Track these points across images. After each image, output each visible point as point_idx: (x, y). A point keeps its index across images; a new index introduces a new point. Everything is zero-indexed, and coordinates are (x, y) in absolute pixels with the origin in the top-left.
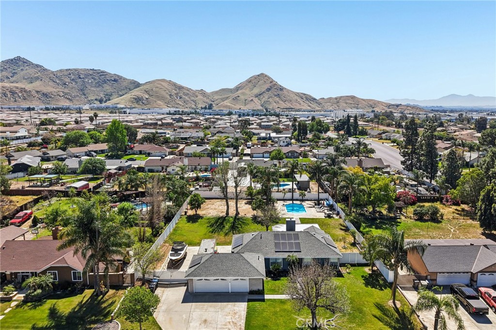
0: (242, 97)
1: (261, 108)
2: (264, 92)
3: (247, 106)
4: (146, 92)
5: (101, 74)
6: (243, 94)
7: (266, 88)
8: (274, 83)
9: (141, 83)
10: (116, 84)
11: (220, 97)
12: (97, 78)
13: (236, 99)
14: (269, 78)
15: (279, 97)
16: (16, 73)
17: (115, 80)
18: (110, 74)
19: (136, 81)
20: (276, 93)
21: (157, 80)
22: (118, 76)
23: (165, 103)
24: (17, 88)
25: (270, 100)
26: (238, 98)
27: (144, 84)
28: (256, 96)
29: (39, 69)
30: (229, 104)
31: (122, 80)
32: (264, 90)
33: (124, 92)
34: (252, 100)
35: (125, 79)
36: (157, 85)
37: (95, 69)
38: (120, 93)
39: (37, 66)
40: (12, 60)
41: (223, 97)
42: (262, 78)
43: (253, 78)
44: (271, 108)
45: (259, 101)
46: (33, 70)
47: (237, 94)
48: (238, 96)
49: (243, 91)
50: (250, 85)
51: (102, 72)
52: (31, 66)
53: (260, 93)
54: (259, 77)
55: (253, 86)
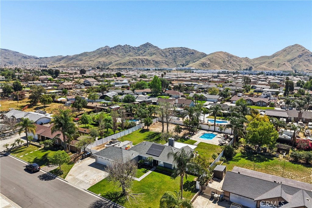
0: (276, 62)
1: (292, 70)
2: (295, 58)
3: (279, 68)
4: (209, 59)
5: (185, 50)
6: (278, 59)
7: (298, 55)
8: (306, 51)
9: (207, 54)
10: (192, 55)
11: (259, 62)
12: (183, 52)
13: (271, 63)
14: (302, 47)
15: (309, 62)
16: (145, 51)
17: (192, 53)
18: (190, 49)
19: (204, 53)
20: (306, 59)
21: (217, 52)
22: (195, 50)
23: (220, 66)
24: (145, 59)
25: (301, 64)
26: (273, 63)
27: (209, 55)
28: (289, 61)
29: (156, 48)
30: (265, 67)
31: (196, 53)
32: (296, 56)
33: (196, 60)
34: (284, 64)
35: (198, 52)
36: (216, 55)
37: (183, 47)
38: (194, 61)
39: (155, 47)
40: (145, 45)
41: (261, 62)
42: (296, 48)
43: (288, 48)
44: (300, 70)
45: (290, 65)
46: (153, 49)
47: (273, 60)
48: (273, 61)
49: (278, 57)
50: (284, 53)
51: (186, 49)
52: (153, 47)
53: (292, 59)
54: (293, 47)
55: (287, 54)
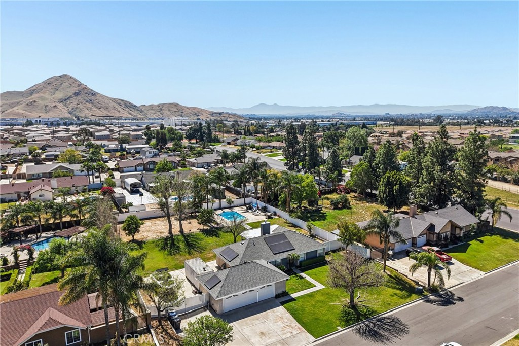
0: (40, 102)
1: (69, 116)
2: (70, 97)
3: (48, 114)
6: (41, 98)
7: (74, 92)
8: (84, 86)
11: (7, 102)
13: (32, 105)
14: (76, 80)
15: (92, 103)
20: (87, 99)
25: (81, 106)
26: (35, 104)
28: (61, 101)
30: (21, 111)
32: (70, 94)
34: (55, 106)
41: (12, 102)
42: (66, 80)
43: (53, 80)
44: (83, 115)
45: (65, 108)
47: (32, 99)
48: (35, 102)
49: (41, 95)
50: (50, 87)
53: (66, 98)
54: (62, 79)
55: (54, 90)
